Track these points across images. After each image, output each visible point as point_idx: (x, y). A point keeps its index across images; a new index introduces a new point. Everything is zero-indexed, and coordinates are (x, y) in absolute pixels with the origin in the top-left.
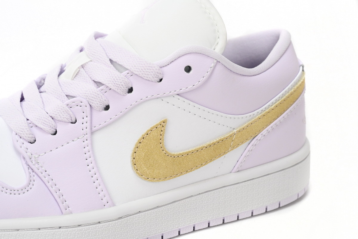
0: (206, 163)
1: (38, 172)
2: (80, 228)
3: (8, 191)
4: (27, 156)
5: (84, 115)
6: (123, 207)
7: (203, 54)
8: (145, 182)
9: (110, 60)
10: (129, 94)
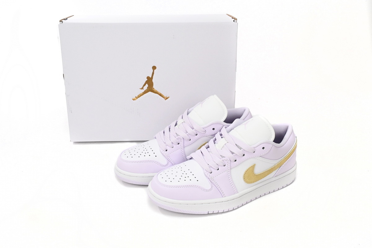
0: (266, 176)
1: (214, 183)
2: (229, 201)
4: (210, 178)
5: (228, 163)
6: (241, 193)
7: (268, 143)
8: (247, 184)
9: (236, 144)
10: (243, 157)
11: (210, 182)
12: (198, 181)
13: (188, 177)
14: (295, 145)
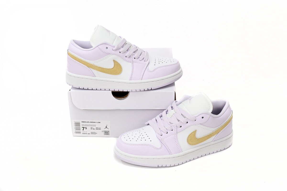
0: (206, 140)
1: (163, 144)
2: (174, 158)
3: (156, 149)
4: (160, 139)
5: (175, 129)
6: (184, 152)
7: (207, 114)
8: (190, 145)
9: (182, 114)
10: (187, 124)
11: (160, 142)
12: (151, 141)
13: (144, 138)
14: (231, 116)
